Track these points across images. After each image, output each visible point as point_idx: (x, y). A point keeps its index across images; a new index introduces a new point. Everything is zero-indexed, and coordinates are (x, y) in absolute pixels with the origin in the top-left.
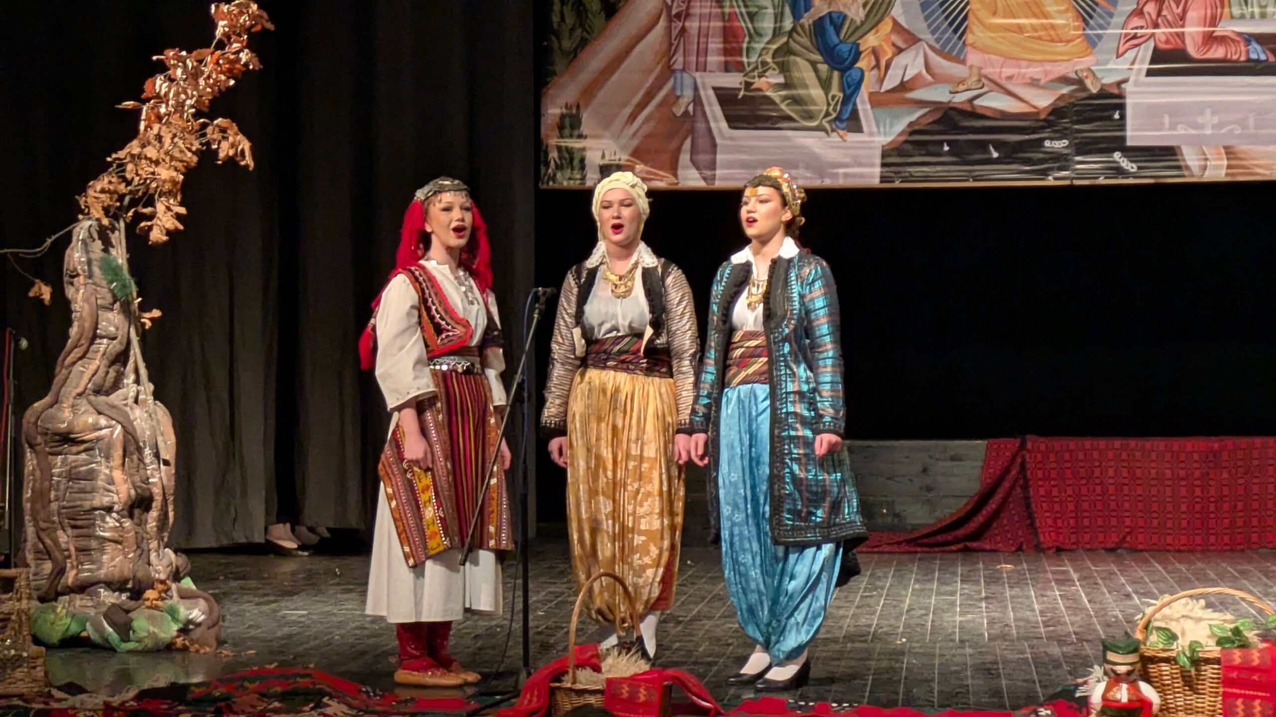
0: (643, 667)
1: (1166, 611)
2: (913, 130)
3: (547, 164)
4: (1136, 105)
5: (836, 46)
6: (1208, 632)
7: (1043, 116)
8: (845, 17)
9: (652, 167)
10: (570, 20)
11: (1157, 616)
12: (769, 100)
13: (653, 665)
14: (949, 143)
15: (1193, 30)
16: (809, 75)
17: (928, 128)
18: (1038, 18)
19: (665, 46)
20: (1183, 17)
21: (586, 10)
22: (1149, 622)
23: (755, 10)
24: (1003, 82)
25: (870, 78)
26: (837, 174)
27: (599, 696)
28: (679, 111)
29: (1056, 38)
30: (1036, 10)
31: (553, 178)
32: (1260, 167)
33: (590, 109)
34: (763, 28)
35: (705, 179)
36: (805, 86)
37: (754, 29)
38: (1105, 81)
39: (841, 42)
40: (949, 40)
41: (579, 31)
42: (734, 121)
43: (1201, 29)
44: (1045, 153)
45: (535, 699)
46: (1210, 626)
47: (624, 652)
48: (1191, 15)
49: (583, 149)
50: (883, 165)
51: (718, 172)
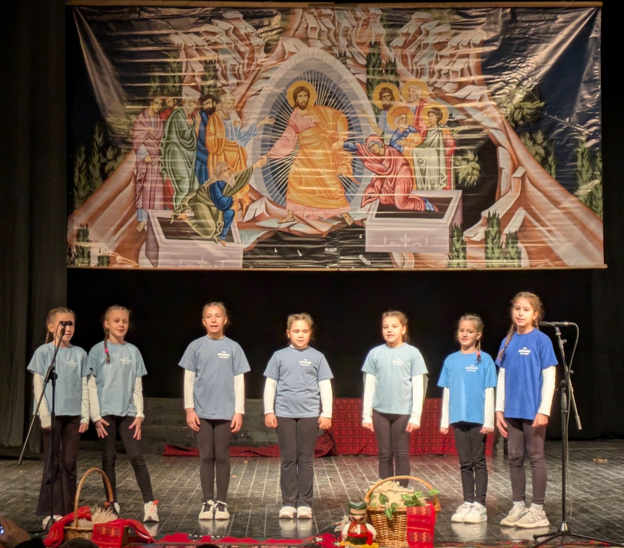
0: (114, 518)
1: (380, 487)
2: (259, 241)
3: (70, 255)
4: (370, 232)
5: (221, 198)
6: (401, 498)
7: (324, 236)
8: (226, 184)
9: (125, 257)
10: (83, 181)
11: (376, 490)
12: (186, 225)
13: (119, 517)
14: (277, 248)
15: (399, 195)
16: (207, 212)
17: (267, 240)
18: (322, 186)
19: (133, 196)
20: (393, 188)
21: (92, 176)
22: (371, 493)
23: (179, 179)
24: (305, 218)
25: (238, 214)
26: (220, 263)
27: (90, 533)
28: (140, 229)
29: (331, 197)
30: (321, 183)
31: (73, 262)
32: (431, 263)
33: (93, 227)
34: (184, 188)
35: (152, 264)
36: (205, 218)
37: (179, 188)
38: (356, 219)
39: (223, 196)
40: (278, 196)
41: (88, 187)
42: (168, 235)
43: (403, 195)
44: (325, 254)
45: (56, 535)
46: (402, 495)
47: (104, 510)
48: (398, 187)
49: (90, 248)
50: (244, 259)
51: (160, 261)
